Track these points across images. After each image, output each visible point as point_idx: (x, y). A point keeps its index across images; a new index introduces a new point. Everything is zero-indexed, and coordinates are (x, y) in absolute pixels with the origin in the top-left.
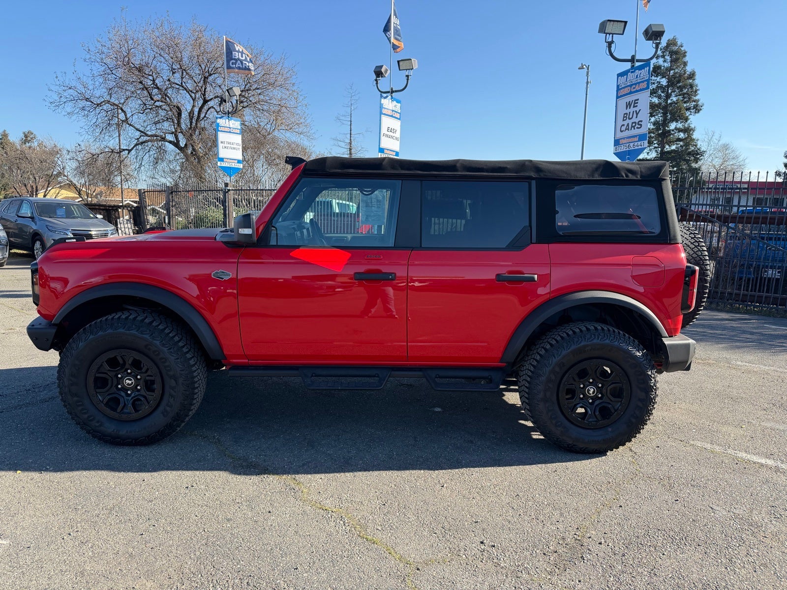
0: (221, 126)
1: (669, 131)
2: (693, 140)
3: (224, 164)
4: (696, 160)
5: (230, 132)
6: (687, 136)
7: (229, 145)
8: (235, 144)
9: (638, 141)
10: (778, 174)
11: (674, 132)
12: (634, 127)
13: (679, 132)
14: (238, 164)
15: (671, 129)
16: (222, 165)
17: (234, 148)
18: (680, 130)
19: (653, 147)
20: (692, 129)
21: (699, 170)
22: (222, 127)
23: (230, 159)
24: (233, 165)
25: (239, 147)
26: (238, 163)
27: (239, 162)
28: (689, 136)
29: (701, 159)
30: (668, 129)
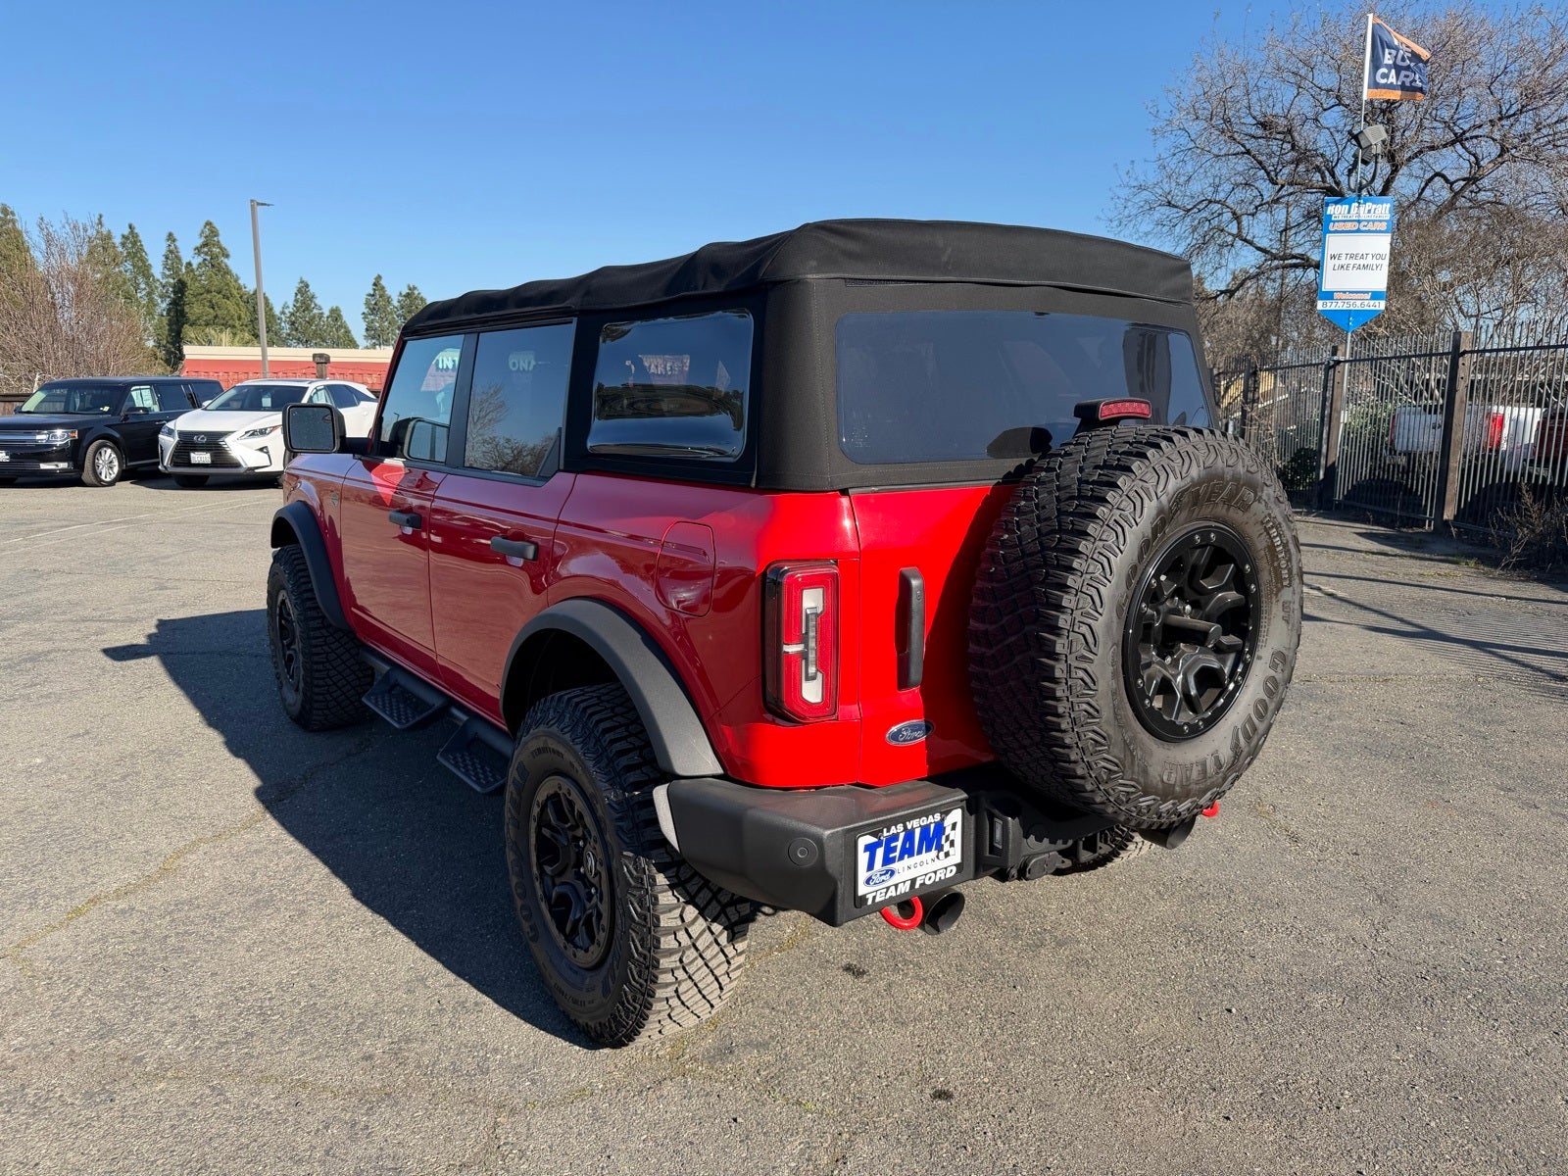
0: (1334, 222)
3: (1331, 306)
5: (1358, 231)
7: (1352, 262)
8: (1370, 256)
14: (1372, 302)
16: (1328, 308)
17: (1365, 267)
22: (1338, 221)
23: (1350, 292)
24: (1358, 306)
25: (1380, 262)
26: (1372, 298)
27: (1376, 296)
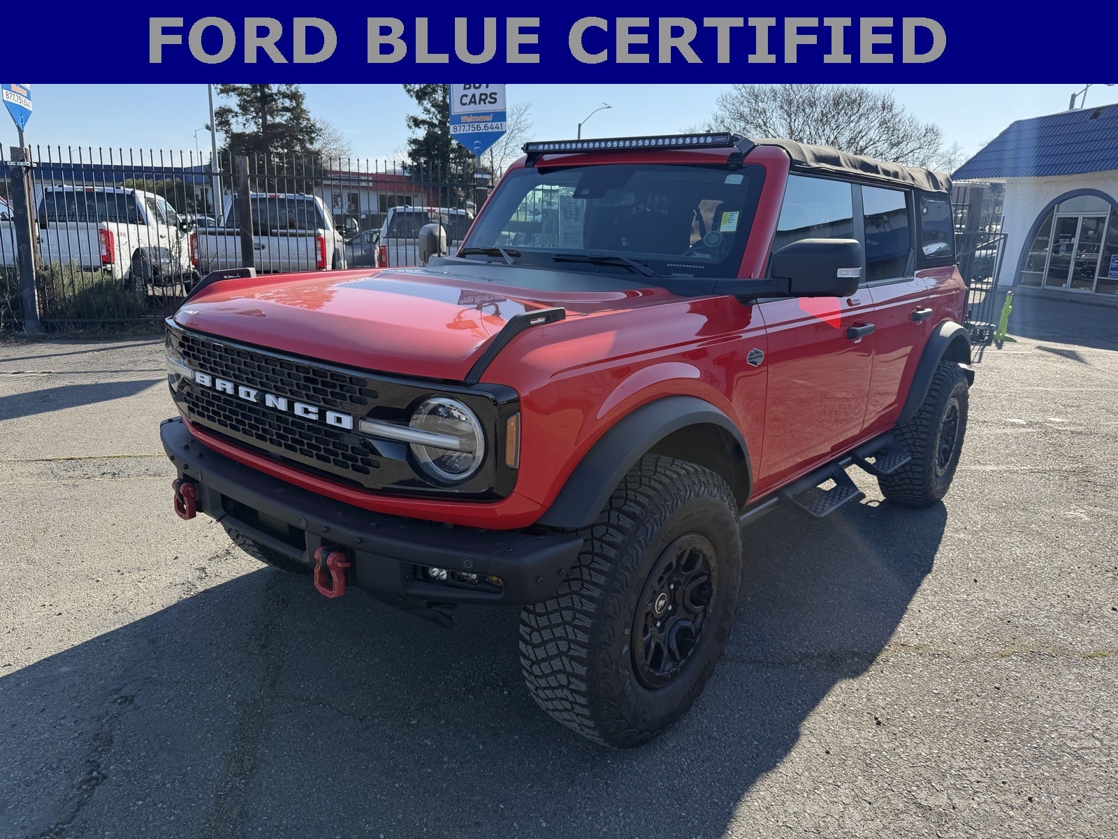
1: (271, 95)
2: (303, 111)
4: (311, 141)
6: (295, 104)
9: (493, 121)
10: (404, 167)
11: (277, 98)
12: (484, 100)
13: (284, 97)
15: (273, 92)
18: (285, 96)
19: (251, 117)
20: (301, 95)
21: (319, 155)
28: (298, 104)
29: (318, 139)
30: (270, 92)
